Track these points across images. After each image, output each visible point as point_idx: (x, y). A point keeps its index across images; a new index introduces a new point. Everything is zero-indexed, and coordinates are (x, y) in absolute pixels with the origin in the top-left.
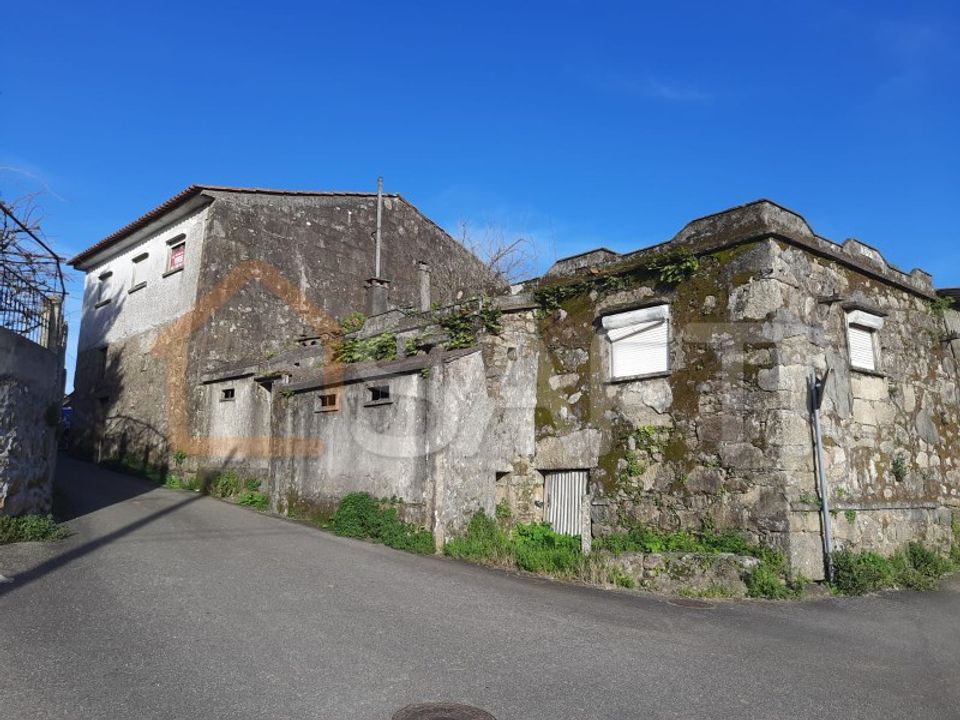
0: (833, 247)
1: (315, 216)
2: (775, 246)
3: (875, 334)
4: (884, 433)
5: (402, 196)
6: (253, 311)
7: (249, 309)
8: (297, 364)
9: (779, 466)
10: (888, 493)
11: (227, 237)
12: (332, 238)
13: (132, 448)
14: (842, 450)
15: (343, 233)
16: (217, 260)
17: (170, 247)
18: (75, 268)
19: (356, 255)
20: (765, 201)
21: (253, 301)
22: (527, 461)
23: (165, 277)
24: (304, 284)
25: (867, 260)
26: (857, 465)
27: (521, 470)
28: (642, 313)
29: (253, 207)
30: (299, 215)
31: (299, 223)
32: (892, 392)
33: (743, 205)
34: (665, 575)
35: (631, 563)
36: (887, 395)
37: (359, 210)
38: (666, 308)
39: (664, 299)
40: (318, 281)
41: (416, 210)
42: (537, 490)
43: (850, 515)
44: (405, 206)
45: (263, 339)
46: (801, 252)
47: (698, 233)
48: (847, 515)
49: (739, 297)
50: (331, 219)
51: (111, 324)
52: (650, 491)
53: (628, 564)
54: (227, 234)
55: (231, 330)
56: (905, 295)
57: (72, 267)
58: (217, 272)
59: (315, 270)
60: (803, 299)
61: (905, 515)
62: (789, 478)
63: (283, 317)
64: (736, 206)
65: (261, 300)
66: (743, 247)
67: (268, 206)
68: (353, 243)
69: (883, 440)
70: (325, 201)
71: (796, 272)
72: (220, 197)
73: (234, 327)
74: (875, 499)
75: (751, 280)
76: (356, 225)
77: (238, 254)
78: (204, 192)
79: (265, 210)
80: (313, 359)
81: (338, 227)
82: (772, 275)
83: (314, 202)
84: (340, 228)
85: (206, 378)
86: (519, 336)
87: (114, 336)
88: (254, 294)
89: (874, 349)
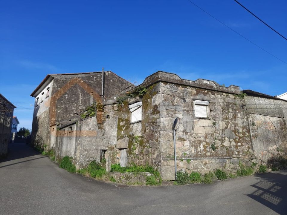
0: (190, 82)
1: (84, 79)
2: (162, 84)
3: (207, 107)
4: (209, 136)
5: (111, 71)
6: (65, 106)
7: (64, 106)
8: (70, 121)
9: (160, 147)
10: (208, 154)
11: (58, 87)
12: (90, 85)
13: (39, 144)
14: (188, 142)
15: (93, 83)
16: (55, 93)
17: (47, 91)
18: (33, 97)
19: (97, 89)
20: (160, 71)
21: (65, 103)
22: (114, 146)
23: (46, 98)
24: (81, 98)
25: (206, 85)
26: (194, 146)
27: (112, 149)
28: (136, 104)
29: (65, 78)
30: (79, 80)
31: (79, 82)
32: (214, 124)
33: (155, 73)
34: (124, 178)
35: (116, 175)
36: (212, 124)
37: (98, 77)
38: (141, 102)
39: (141, 100)
40: (85, 97)
41: (116, 75)
42: (118, 154)
43: (188, 161)
44: (113, 75)
45: (68, 114)
46: (173, 85)
47: (148, 81)
48: (187, 161)
49: (154, 99)
50: (89, 80)
51: (38, 111)
52: (137, 154)
53: (115, 176)
54: (58, 86)
55: (59, 112)
56: (224, 94)
57: (32, 96)
58: (55, 97)
59: (84, 94)
60: (174, 98)
61: (216, 160)
62: (162, 150)
63: (74, 107)
64: (154, 73)
65: (67, 103)
66: (155, 85)
67: (70, 78)
68: (96, 86)
69: (208, 138)
70: (87, 75)
71: (171, 91)
72: (56, 77)
73: (59, 111)
74: (201, 156)
75: (156, 94)
76: (97, 81)
77: (61, 92)
78: (51, 76)
79: (69, 79)
80: (75, 119)
81: (91, 82)
82: (160, 92)
83: (84, 75)
84: (92, 82)
85: (50, 125)
86: (111, 111)
87: (38, 115)
88: (65, 102)
89: (207, 111)
